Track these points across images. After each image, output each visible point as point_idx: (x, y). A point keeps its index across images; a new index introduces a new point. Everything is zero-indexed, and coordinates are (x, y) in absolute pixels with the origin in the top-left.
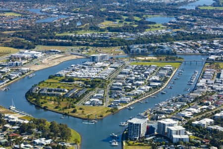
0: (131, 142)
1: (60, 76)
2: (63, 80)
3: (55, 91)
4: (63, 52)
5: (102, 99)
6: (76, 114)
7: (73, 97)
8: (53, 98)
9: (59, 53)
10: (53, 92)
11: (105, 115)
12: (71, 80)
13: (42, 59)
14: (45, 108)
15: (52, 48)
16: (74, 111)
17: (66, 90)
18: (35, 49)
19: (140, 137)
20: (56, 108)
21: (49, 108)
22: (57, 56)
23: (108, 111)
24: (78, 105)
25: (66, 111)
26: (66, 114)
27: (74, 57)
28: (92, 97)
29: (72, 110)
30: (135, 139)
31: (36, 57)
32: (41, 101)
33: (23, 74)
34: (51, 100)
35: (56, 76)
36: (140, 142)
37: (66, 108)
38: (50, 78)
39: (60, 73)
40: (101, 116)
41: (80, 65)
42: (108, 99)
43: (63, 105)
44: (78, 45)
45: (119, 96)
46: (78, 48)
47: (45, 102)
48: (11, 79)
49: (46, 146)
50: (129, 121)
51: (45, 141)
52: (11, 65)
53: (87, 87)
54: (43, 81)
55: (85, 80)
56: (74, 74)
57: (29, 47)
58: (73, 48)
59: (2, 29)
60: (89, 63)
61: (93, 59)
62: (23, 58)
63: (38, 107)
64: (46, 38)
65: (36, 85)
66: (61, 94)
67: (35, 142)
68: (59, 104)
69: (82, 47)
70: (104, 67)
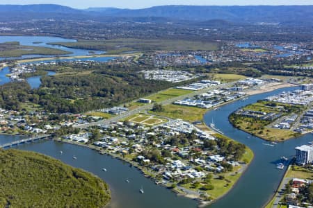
0: (296, 167)
1: (267, 100)
2: (267, 105)
3: (255, 113)
4: (281, 81)
5: (291, 124)
6: (261, 135)
7: (266, 120)
8: (249, 119)
9: (278, 81)
10: (253, 114)
11: (285, 139)
12: (274, 105)
13: (261, 85)
14: (238, 128)
15: (274, 77)
16: (261, 133)
17: (265, 114)
18: (261, 78)
19: (306, 164)
20: (247, 128)
21: (243, 128)
22: (276, 83)
23: (292, 135)
24: (267, 127)
25: (253, 132)
26: (253, 135)
27: (289, 85)
28: (284, 121)
29: (259, 131)
30: (302, 165)
31: (257, 84)
32: (239, 121)
33: (238, 97)
34: (247, 121)
35: (264, 100)
36: (305, 168)
37: (255, 129)
38: (258, 102)
39: (268, 98)
40: (282, 139)
41: (289, 92)
42: (297, 124)
43: (255, 126)
44: (298, 75)
45: (309, 122)
46: (296, 78)
47: (241, 123)
48: (225, 101)
49: (218, 162)
50: (298, 148)
51: (219, 158)
52: (233, 90)
53: (284, 112)
54: (250, 105)
55: (287, 105)
56: (280, 99)
57: (257, 76)
58: (291, 77)
59: (245, 61)
60: (298, 91)
61: (303, 88)
62: (246, 85)
63: (234, 126)
64: (275, 69)
65: (242, 107)
66: (259, 116)
67: (209, 158)
68: (252, 125)
69: (300, 77)
70: (309, 95)
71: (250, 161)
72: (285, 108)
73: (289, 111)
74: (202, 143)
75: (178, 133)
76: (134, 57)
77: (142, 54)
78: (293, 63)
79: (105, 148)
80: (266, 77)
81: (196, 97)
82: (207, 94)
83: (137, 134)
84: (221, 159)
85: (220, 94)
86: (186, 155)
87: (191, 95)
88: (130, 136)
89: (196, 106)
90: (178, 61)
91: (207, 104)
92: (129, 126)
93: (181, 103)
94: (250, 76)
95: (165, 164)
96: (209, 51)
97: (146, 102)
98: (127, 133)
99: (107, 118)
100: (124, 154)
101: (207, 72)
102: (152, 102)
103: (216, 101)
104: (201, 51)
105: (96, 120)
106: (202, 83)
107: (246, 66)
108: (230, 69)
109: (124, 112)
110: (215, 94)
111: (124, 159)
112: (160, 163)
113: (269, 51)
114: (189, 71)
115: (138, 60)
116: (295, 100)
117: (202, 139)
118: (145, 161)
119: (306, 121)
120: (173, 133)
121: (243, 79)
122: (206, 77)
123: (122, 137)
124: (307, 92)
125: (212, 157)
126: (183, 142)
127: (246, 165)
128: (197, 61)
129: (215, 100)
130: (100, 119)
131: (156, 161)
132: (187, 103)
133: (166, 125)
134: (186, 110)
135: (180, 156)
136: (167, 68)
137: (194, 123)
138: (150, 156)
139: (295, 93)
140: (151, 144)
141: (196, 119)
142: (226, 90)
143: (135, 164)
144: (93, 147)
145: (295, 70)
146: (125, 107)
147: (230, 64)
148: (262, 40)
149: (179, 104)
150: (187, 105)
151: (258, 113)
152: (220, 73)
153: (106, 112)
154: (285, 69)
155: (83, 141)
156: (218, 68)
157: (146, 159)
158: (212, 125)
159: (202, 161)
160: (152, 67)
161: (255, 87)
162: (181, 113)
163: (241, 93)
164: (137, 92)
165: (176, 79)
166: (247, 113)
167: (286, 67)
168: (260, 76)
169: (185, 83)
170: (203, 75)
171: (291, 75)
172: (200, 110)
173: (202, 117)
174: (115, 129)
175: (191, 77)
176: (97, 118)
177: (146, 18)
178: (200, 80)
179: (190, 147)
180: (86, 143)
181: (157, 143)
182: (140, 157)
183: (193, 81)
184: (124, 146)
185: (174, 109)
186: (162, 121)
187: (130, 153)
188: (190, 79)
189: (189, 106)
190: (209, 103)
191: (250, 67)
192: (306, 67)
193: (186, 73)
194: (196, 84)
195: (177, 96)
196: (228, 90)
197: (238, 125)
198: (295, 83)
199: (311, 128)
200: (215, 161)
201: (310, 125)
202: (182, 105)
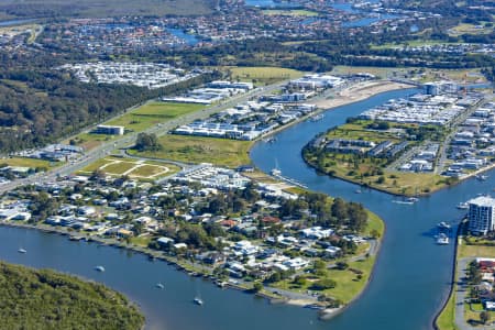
0: (472, 239)
1: (366, 118)
2: (370, 127)
3: (353, 144)
4: (377, 78)
5: (433, 160)
6: (383, 186)
8: (347, 157)
9: (372, 79)
10: (350, 147)
11: (432, 189)
12: (383, 126)
13: (340, 88)
15: (361, 71)
16: (380, 181)
17: (373, 144)
18: (332, 72)
19: (489, 231)
20: (351, 174)
21: (339, 174)
22: (367, 84)
24: (389, 170)
25: (364, 181)
26: (365, 185)
27: (396, 86)
28: (416, 156)
29: (376, 178)
30: (481, 234)
31: (330, 86)
32: (327, 161)
33: (304, 114)
34: (343, 160)
35: (360, 118)
36: (489, 238)
37: (366, 175)
38: (348, 122)
39: (367, 113)
40: (427, 191)
41: (402, 100)
42: (444, 161)
43: (363, 169)
44: (407, 64)
45: (465, 157)
46: (405, 71)
47: (333, 164)
48: (282, 124)
49: (322, 240)
50: (472, 201)
51: (318, 232)
53: (409, 139)
54: (336, 128)
55: (409, 126)
56: (391, 115)
57: (322, 69)
58: (395, 70)
59: (282, 38)
60: (419, 97)
61: (429, 90)
62: (308, 88)
63: (320, 171)
64: (353, 53)
65: (321, 134)
66: (363, 150)
67: (302, 233)
68: (357, 167)
69: (413, 69)
70: (445, 105)
71: (381, 232)
72: (409, 131)
73: (420, 138)
74: (275, 206)
75: (215, 191)
76: (28, 35)
77: (41, 28)
78: (385, 38)
79: (77, 228)
80: (343, 69)
81: (216, 118)
82: (236, 112)
83: (130, 197)
84: (327, 233)
85: (263, 110)
86: (254, 231)
88: (118, 202)
89: (226, 136)
90: (135, 40)
91: (246, 130)
92: (104, 184)
93: (190, 130)
94: (309, 69)
95: (220, 251)
96: (194, 17)
97: (113, 132)
98: (110, 197)
99: (45, 170)
100: (126, 237)
101: (212, 64)
102: (126, 132)
103: (263, 125)
104: (174, 16)
105: (23, 176)
106: (214, 87)
107: (292, 49)
108: (260, 56)
109: (73, 154)
110: (253, 110)
111: (131, 246)
112: (210, 248)
114: (172, 63)
116: (423, 115)
117: (271, 200)
118: (178, 246)
119: (458, 154)
120: (205, 191)
121: (297, 77)
122: (216, 75)
123: (99, 204)
124: (439, 99)
125: (308, 231)
126: (237, 207)
127: (379, 240)
128: (176, 40)
130: (30, 172)
131: (197, 246)
133: (183, 175)
134: (208, 145)
135: (244, 233)
136: (118, 57)
137: (241, 170)
138: (185, 236)
139: (416, 100)
140: (172, 214)
141: (238, 162)
142: (272, 101)
143: (159, 254)
144: (48, 227)
145: (396, 53)
146: (71, 143)
147: (258, 46)
149: (186, 134)
150: (204, 135)
151: (358, 144)
152: (239, 65)
153: (35, 158)
155: (20, 218)
156: (231, 54)
157: (177, 242)
158: (276, 172)
159: (289, 238)
160: (82, 57)
161: (329, 92)
162: (200, 150)
163: (308, 106)
165: (153, 82)
166: (337, 146)
167: (374, 47)
168: (330, 70)
169: (176, 90)
170: (207, 70)
171: (392, 65)
172: (236, 144)
173: (247, 157)
174: (77, 190)
175: (182, 75)
176: (24, 170)
178: (206, 80)
179: (255, 216)
180: (30, 221)
181: (182, 211)
182: (164, 240)
183: (192, 85)
184: (114, 221)
185: (182, 145)
186: (167, 170)
187: (137, 234)
188: (183, 79)
189: (211, 136)
190: (250, 129)
191: (299, 49)
192: (416, 46)
193: (168, 67)
194: (201, 90)
195: (171, 117)
196: (276, 101)
197: (329, 169)
198: (407, 80)
199: (473, 168)
200: (316, 237)
201: (469, 161)
202: (194, 135)
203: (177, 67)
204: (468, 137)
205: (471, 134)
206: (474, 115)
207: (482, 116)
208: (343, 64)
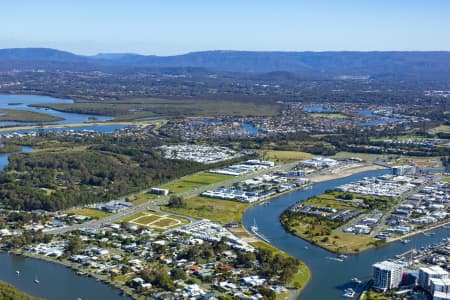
0: (373, 295)
1: (340, 191)
2: (340, 197)
3: (321, 210)
4: (364, 161)
5: (372, 226)
6: (325, 245)
7: (335, 220)
8: (310, 219)
9: (359, 162)
10: (317, 212)
11: (361, 249)
12: (349, 197)
13: (335, 167)
14: (293, 233)
15: (353, 156)
16: (325, 240)
17: (334, 211)
18: (335, 157)
19: (389, 289)
20: (306, 233)
21: (299, 233)
22: (355, 165)
23: (371, 243)
24: (337, 232)
25: (314, 239)
26: (313, 243)
27: (375, 168)
28: (362, 222)
29: (322, 238)
30: (382, 291)
31: (327, 166)
33: (298, 186)
34: (306, 222)
35: (336, 190)
37: (317, 235)
38: (327, 192)
39: (342, 187)
40: (356, 250)
41: (374, 179)
42: (380, 227)
43: (318, 229)
44: (390, 152)
45: (398, 223)
46: (386, 157)
47: (297, 225)
48: (278, 192)
49: (255, 287)
50: (377, 265)
51: (257, 281)
52: (291, 174)
53: (364, 208)
54: (314, 197)
55: (368, 198)
56: (360, 189)
57: (329, 154)
58: (379, 156)
59: (314, 132)
60: (387, 176)
61: (395, 172)
62: (311, 167)
63: (287, 230)
64: (356, 143)
65: (302, 201)
66: (324, 214)
67: (243, 281)
68: (313, 228)
69: (392, 155)
70: (402, 183)
71: (303, 284)
72: (365, 202)
73: (371, 207)
74: (235, 256)
75: (201, 242)
76: (154, 126)
77: (165, 122)
78: (384, 134)
79: (87, 265)
80: (342, 155)
81: (236, 186)
82: (252, 182)
83: (138, 243)
84: (261, 281)
85: (272, 181)
86: (207, 277)
87: (229, 182)
88: (127, 247)
89: (235, 200)
90: (218, 131)
91: (249, 195)
92: (129, 231)
93: (212, 194)
94: (319, 154)
95: (173, 291)
96: (264, 117)
97: (161, 193)
98: (124, 242)
99: (98, 219)
100: (113, 275)
101: (257, 148)
102: (170, 193)
103: (265, 192)
104: (253, 117)
105: (80, 222)
106: (248, 164)
107: (317, 140)
108: (292, 143)
109: (125, 208)
110: (265, 181)
111: (113, 283)
112: (167, 289)
113: (350, 118)
114: (231, 147)
115: (159, 130)
116: (382, 190)
117: (236, 251)
118: (144, 286)
119: (394, 222)
120: (193, 241)
121: (307, 159)
122: (254, 156)
123: (115, 247)
124: (400, 178)
125: (247, 279)
126: (206, 255)
127: (299, 291)
128: (245, 132)
129: (264, 189)
130: (86, 219)
131: (161, 286)
132: (221, 194)
133: (184, 228)
134: (220, 206)
135: (200, 277)
136: (200, 141)
137: (228, 226)
138: (153, 278)
139: (383, 179)
140: (158, 258)
141: (231, 219)
142: (281, 175)
143: (129, 291)
144: (69, 263)
145: (386, 145)
146: (127, 200)
147: (292, 137)
148: (343, 101)
149: (209, 197)
150: (220, 198)
151: (324, 210)
152: (276, 149)
153: (97, 209)
154: (372, 144)
155: (53, 255)
156: (275, 142)
157: (146, 282)
158: (254, 228)
159: (231, 285)
160: (178, 141)
161: (325, 171)
162: (210, 209)
163: (303, 179)
164: (149, 179)
165: (211, 159)
166: (308, 210)
167: (373, 140)
168: (334, 154)
169: (223, 165)
170: (250, 152)
171: (379, 152)
172: (238, 205)
173: (240, 216)
174: (106, 235)
175: (232, 155)
176: (82, 218)
177: (180, 68)
178: (245, 160)
179: (216, 264)
180: (59, 258)
181: (167, 257)
182: (137, 280)
183: (235, 162)
184: (115, 262)
185: (201, 205)
186: (180, 223)
187: (123, 273)
188: (231, 158)
189: (224, 199)
190: (253, 195)
191: (321, 140)
192: (402, 140)
193: (227, 149)
194: (238, 166)
195: (208, 184)
196: (284, 175)
197: (293, 228)
198: (384, 164)
199: (401, 233)
200: (251, 285)
201: (400, 228)
202: (214, 197)
203: (233, 149)
204: (409, 209)
205: (411, 206)
206: (421, 192)
207: (426, 193)
208: (345, 150)
